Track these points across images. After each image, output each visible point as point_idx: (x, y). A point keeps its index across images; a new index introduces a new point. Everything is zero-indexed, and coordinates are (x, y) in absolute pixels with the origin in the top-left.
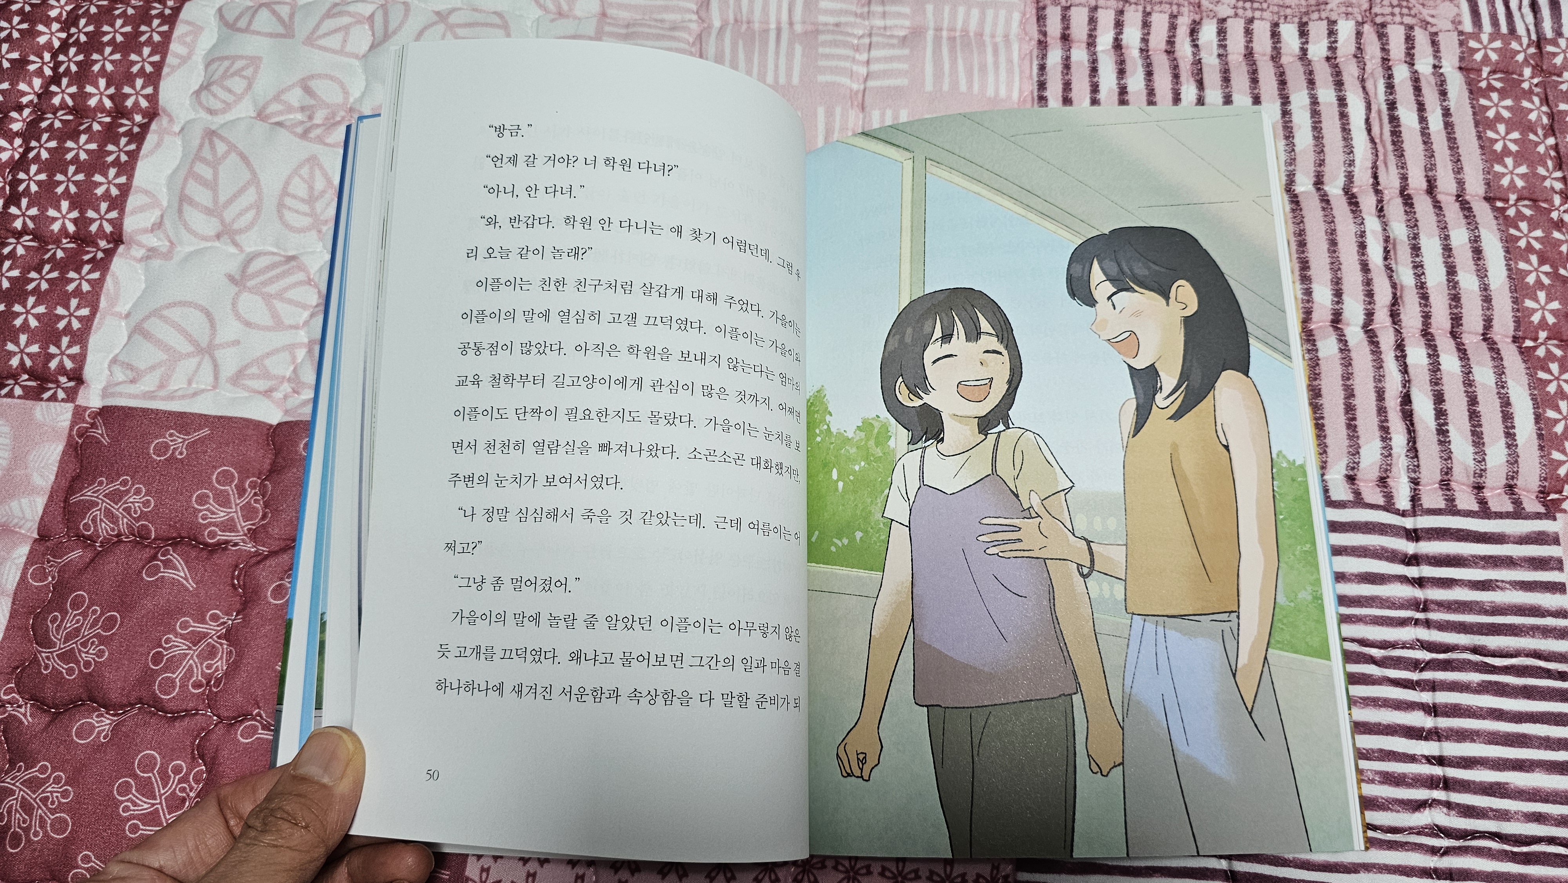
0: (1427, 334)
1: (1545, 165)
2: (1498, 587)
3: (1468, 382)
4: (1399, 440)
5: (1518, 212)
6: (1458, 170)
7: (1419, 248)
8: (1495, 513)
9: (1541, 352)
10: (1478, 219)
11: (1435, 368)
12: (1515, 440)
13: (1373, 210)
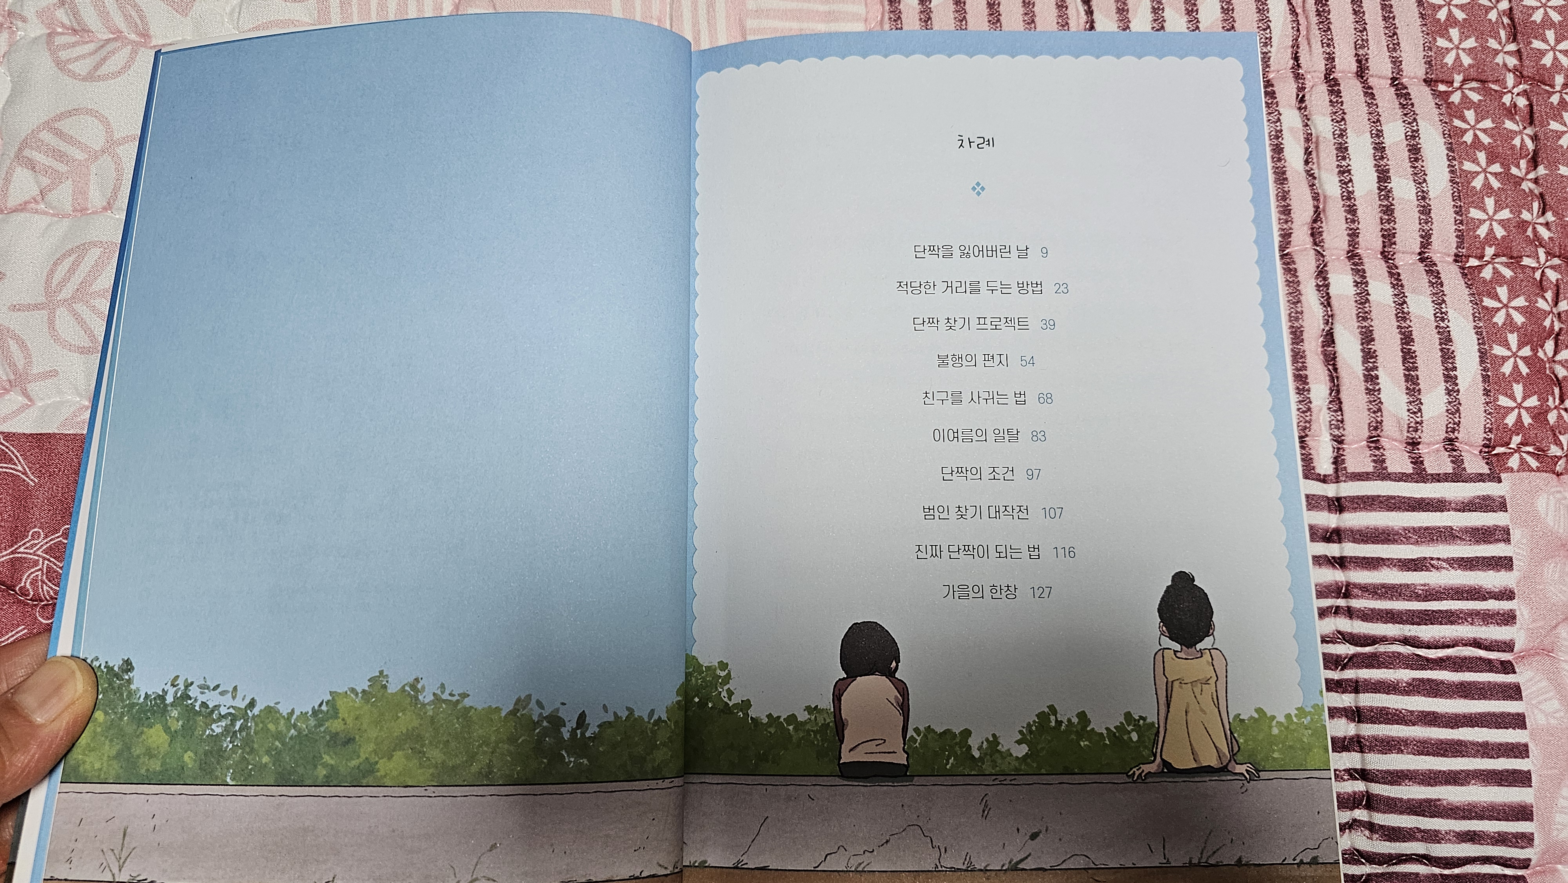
0: (1353, 255)
1: (1497, 37)
2: (1432, 566)
3: (1402, 316)
4: (1320, 391)
5: (1464, 97)
6: (1394, 46)
7: (1346, 149)
8: (1432, 475)
9: (1487, 273)
10: (1416, 109)
11: (1363, 299)
12: (1457, 385)
13: (1293, 101)
